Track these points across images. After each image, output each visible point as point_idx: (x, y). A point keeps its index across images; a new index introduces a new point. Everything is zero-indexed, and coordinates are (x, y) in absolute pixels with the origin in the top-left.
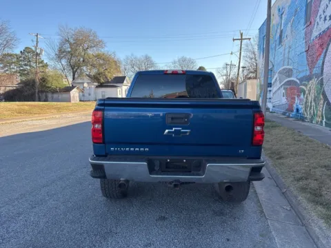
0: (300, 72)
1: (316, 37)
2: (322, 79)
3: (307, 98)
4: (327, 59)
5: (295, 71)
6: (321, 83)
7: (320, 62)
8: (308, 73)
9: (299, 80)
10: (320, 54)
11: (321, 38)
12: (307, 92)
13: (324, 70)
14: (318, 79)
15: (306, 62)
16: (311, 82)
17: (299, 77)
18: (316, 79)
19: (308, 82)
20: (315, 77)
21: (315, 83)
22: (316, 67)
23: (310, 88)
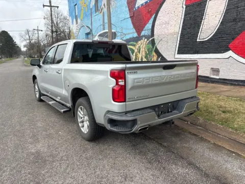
0: (125, 34)
2: (154, 39)
3: (136, 55)
4: (157, 22)
5: (118, 34)
6: (153, 42)
7: (149, 26)
8: (135, 35)
9: (125, 41)
10: (149, 19)
11: (149, 4)
12: (136, 51)
14: (148, 40)
15: (131, 26)
16: (140, 42)
17: (124, 39)
18: (146, 40)
19: (137, 42)
20: (144, 38)
21: (145, 43)
22: (145, 30)
23: (139, 47)
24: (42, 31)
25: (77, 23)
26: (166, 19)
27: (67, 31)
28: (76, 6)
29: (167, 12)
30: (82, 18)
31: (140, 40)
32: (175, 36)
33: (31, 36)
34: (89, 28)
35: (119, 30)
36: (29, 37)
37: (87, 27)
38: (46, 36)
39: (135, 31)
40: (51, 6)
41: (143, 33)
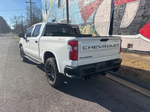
0: (77, 22)
1: (87, 4)
2: (94, 25)
4: (96, 15)
6: (93, 27)
7: (91, 17)
8: (83, 22)
10: (91, 13)
11: (91, 5)
12: (83, 32)
13: (95, 21)
14: (91, 25)
15: (80, 17)
18: (89, 25)
19: (84, 27)
20: (88, 24)
21: (89, 27)
22: (89, 20)
23: (85, 30)
24: (24, 17)
25: (47, 13)
26: (102, 14)
27: (40, 18)
28: (47, 3)
29: (102, 10)
30: (50, 10)
31: (86, 25)
32: (107, 24)
33: (17, 20)
34: (54, 17)
35: (73, 19)
36: (16, 21)
37: (53, 16)
38: (27, 20)
39: (83, 20)
40: (31, 2)
41: (88, 21)
